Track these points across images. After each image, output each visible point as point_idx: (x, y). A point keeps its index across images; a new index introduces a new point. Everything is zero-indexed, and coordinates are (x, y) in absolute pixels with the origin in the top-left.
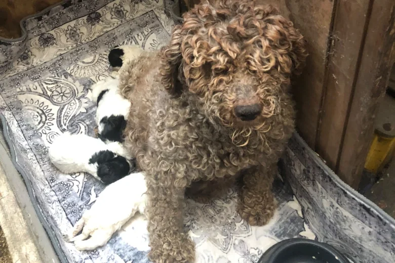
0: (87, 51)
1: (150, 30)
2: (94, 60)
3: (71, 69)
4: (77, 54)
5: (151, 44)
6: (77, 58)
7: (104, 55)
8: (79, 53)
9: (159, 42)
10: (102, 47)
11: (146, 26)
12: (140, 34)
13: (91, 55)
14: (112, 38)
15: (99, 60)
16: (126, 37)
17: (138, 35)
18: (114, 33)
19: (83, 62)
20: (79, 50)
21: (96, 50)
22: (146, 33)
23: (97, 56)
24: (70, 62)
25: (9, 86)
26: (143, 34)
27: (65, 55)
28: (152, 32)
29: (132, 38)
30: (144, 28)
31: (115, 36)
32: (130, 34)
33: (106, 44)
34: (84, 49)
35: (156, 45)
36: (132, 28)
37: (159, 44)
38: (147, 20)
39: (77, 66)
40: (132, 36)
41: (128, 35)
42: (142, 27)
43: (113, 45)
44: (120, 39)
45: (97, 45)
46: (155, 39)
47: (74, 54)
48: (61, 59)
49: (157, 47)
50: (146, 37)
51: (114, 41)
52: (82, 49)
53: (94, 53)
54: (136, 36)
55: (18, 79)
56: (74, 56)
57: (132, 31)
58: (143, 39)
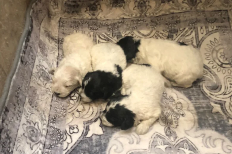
0: (147, 24)
1: (215, 28)
2: (149, 35)
3: (126, 33)
4: (137, 24)
5: (211, 41)
6: (136, 26)
7: (161, 33)
8: (139, 23)
9: (220, 43)
10: (162, 25)
11: (213, 23)
12: (204, 27)
13: (149, 29)
14: (175, 20)
15: (154, 37)
16: (189, 25)
17: (201, 28)
18: (179, 17)
19: (139, 33)
20: (141, 20)
21: (155, 26)
22: (210, 29)
23: (154, 32)
24: (128, 28)
25: (69, 25)
26: (207, 29)
27: (127, 20)
28: (217, 31)
29: (194, 28)
30: (210, 24)
31: (178, 19)
32: (194, 23)
33: (167, 24)
34: (146, 21)
35: (216, 45)
36: (199, 18)
37: (220, 45)
38: (217, 17)
39: (132, 33)
40: (196, 26)
41: (192, 23)
42: (209, 22)
43: (173, 27)
44: (182, 24)
45: (158, 22)
46: (218, 38)
47: (135, 22)
48: (121, 22)
49: (216, 47)
50: (209, 33)
51: (175, 24)
52: (143, 20)
53: (152, 28)
54: (199, 28)
55: (79, 24)
56: (134, 24)
57: (197, 21)
58: (205, 33)
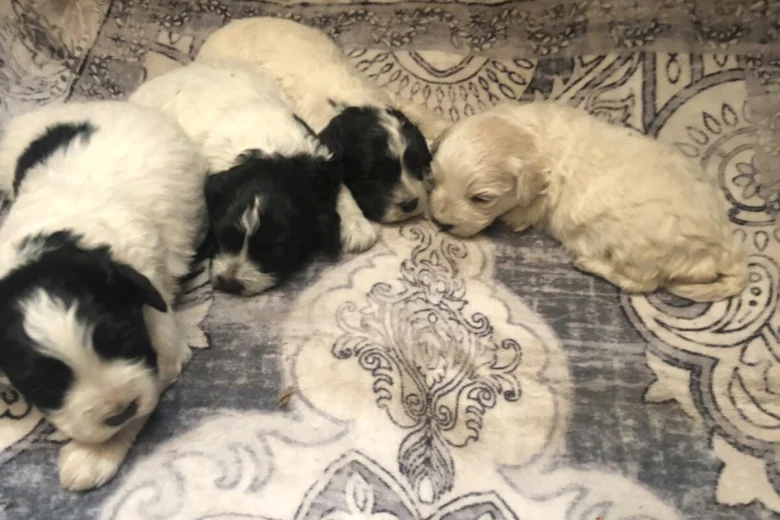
0: (455, 31)
1: (732, 63)
2: (455, 70)
3: (364, 58)
4: (415, 24)
5: (706, 116)
6: (409, 35)
7: (505, 70)
8: (424, 21)
9: (742, 124)
10: (514, 40)
11: (726, 40)
12: (683, 57)
13: (458, 47)
14: (567, 20)
15: (475, 80)
16: (621, 43)
17: (673, 58)
18: (584, 10)
19: (418, 59)
20: (432, 13)
21: (487, 40)
22: (710, 66)
23: (478, 62)
24: (376, 38)
25: (150, 12)
26: (697, 66)
27: (377, 8)
28: (737, 74)
29: (643, 56)
30: (712, 44)
31: (580, 19)
32: (643, 37)
33: (532, 36)
34: (450, 19)
35: (726, 130)
36: (664, 17)
37: (741, 131)
38: (746, 20)
39: (391, 60)
40: (649, 49)
41: (634, 37)
42: (708, 37)
43: (555, 50)
44: (594, 39)
45: (500, 27)
46: (737, 106)
47: (406, 19)
48: (356, 15)
49: (726, 138)
50: (702, 82)
51: (567, 37)
52: (441, 14)
53: (473, 45)
54: (662, 59)
55: (189, 10)
56: (403, 24)
57: (658, 29)
58: (685, 80)
